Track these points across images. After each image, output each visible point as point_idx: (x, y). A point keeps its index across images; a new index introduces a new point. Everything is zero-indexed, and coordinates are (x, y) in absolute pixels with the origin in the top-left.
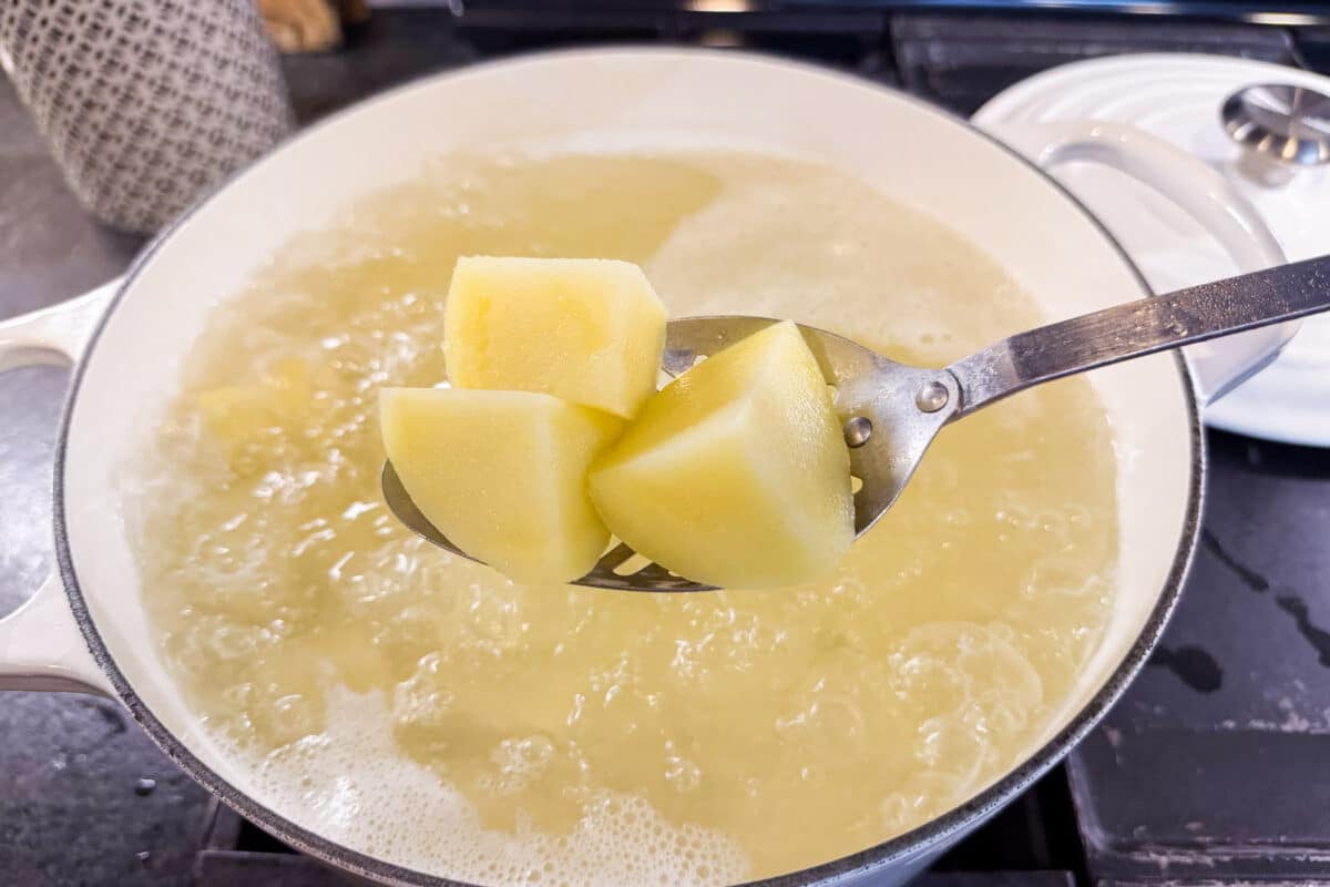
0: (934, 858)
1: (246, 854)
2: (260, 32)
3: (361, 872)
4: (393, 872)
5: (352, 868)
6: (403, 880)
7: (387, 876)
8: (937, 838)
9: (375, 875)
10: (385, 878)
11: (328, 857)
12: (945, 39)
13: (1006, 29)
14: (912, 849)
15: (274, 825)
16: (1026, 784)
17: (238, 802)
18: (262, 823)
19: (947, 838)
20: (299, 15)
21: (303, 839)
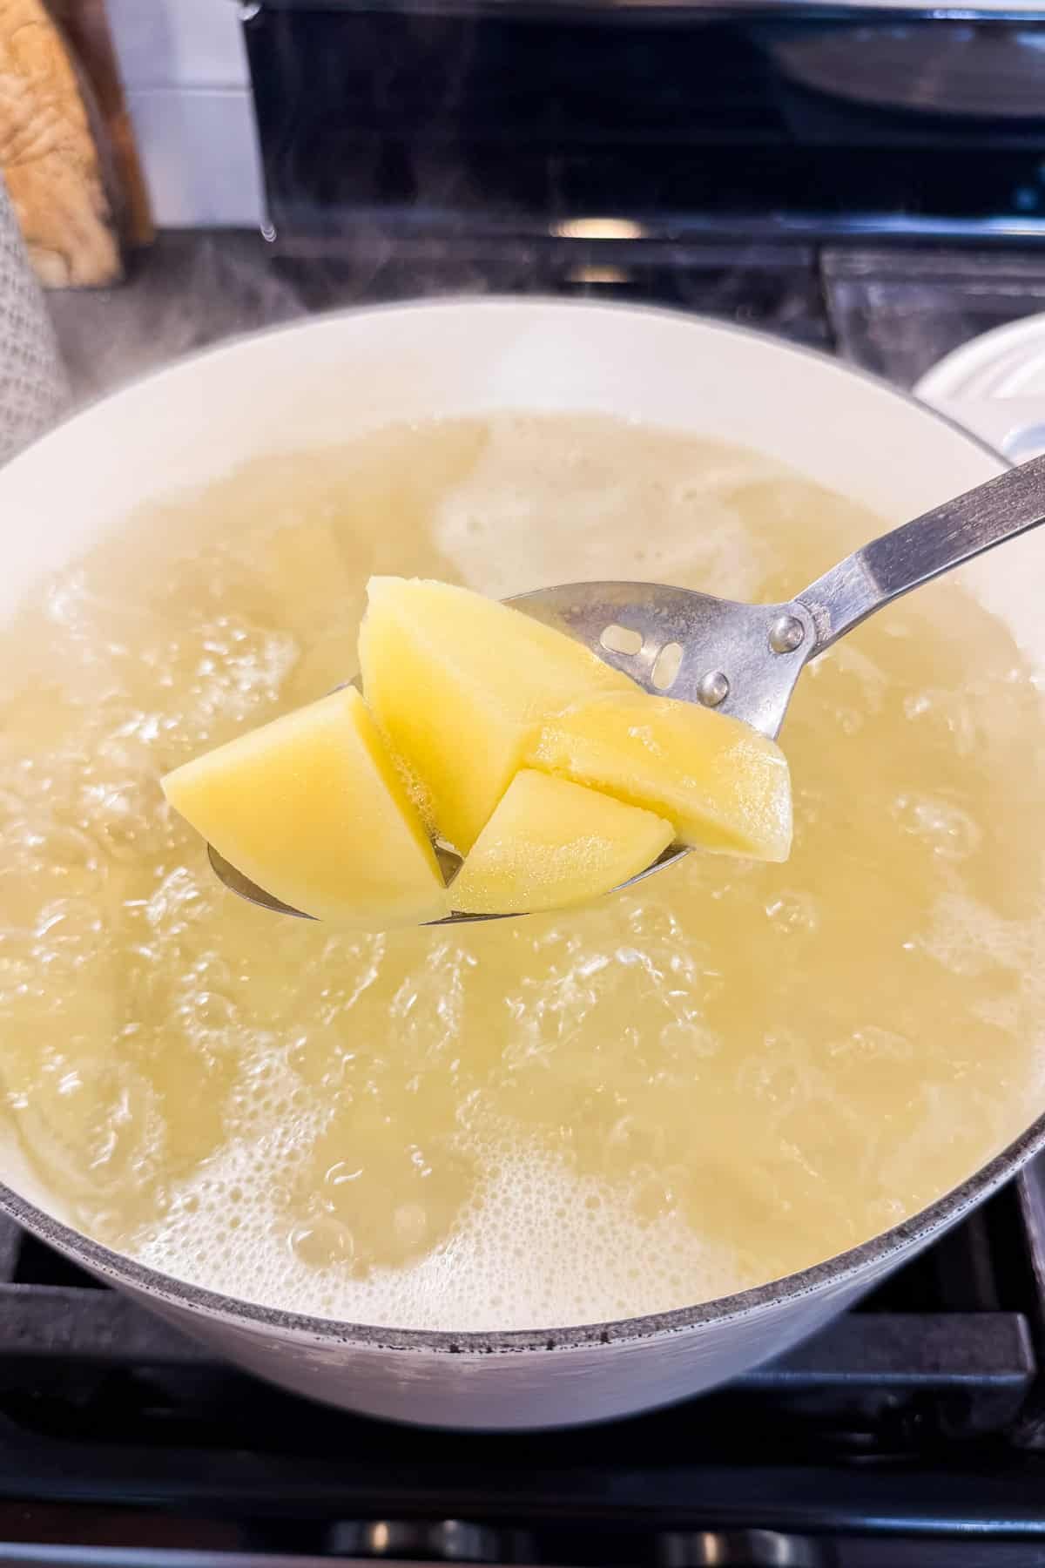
0: (861, 1292)
1: (25, 1288)
2: (20, 261)
3: (183, 1303)
4: (222, 1303)
5: (174, 1300)
6: (234, 1313)
7: (216, 1308)
8: (862, 1268)
9: (200, 1307)
10: (212, 1311)
11: (145, 1286)
12: (885, 278)
13: (965, 266)
14: (832, 1280)
15: (80, 1248)
16: (969, 1205)
17: (37, 1222)
18: (65, 1246)
19: (874, 1268)
20: (69, 241)
21: (114, 1265)
